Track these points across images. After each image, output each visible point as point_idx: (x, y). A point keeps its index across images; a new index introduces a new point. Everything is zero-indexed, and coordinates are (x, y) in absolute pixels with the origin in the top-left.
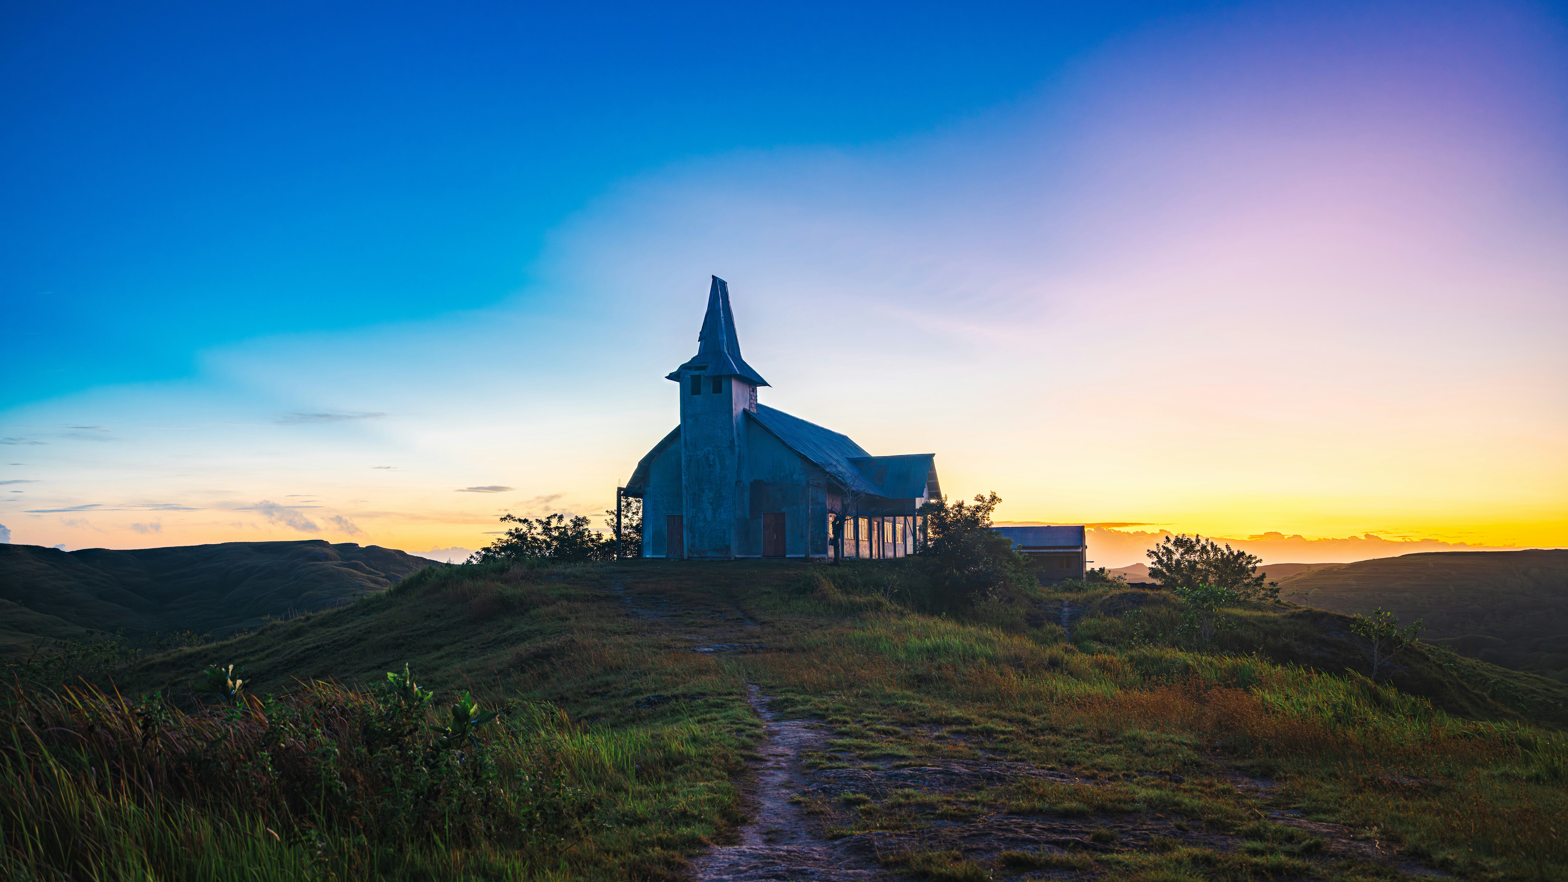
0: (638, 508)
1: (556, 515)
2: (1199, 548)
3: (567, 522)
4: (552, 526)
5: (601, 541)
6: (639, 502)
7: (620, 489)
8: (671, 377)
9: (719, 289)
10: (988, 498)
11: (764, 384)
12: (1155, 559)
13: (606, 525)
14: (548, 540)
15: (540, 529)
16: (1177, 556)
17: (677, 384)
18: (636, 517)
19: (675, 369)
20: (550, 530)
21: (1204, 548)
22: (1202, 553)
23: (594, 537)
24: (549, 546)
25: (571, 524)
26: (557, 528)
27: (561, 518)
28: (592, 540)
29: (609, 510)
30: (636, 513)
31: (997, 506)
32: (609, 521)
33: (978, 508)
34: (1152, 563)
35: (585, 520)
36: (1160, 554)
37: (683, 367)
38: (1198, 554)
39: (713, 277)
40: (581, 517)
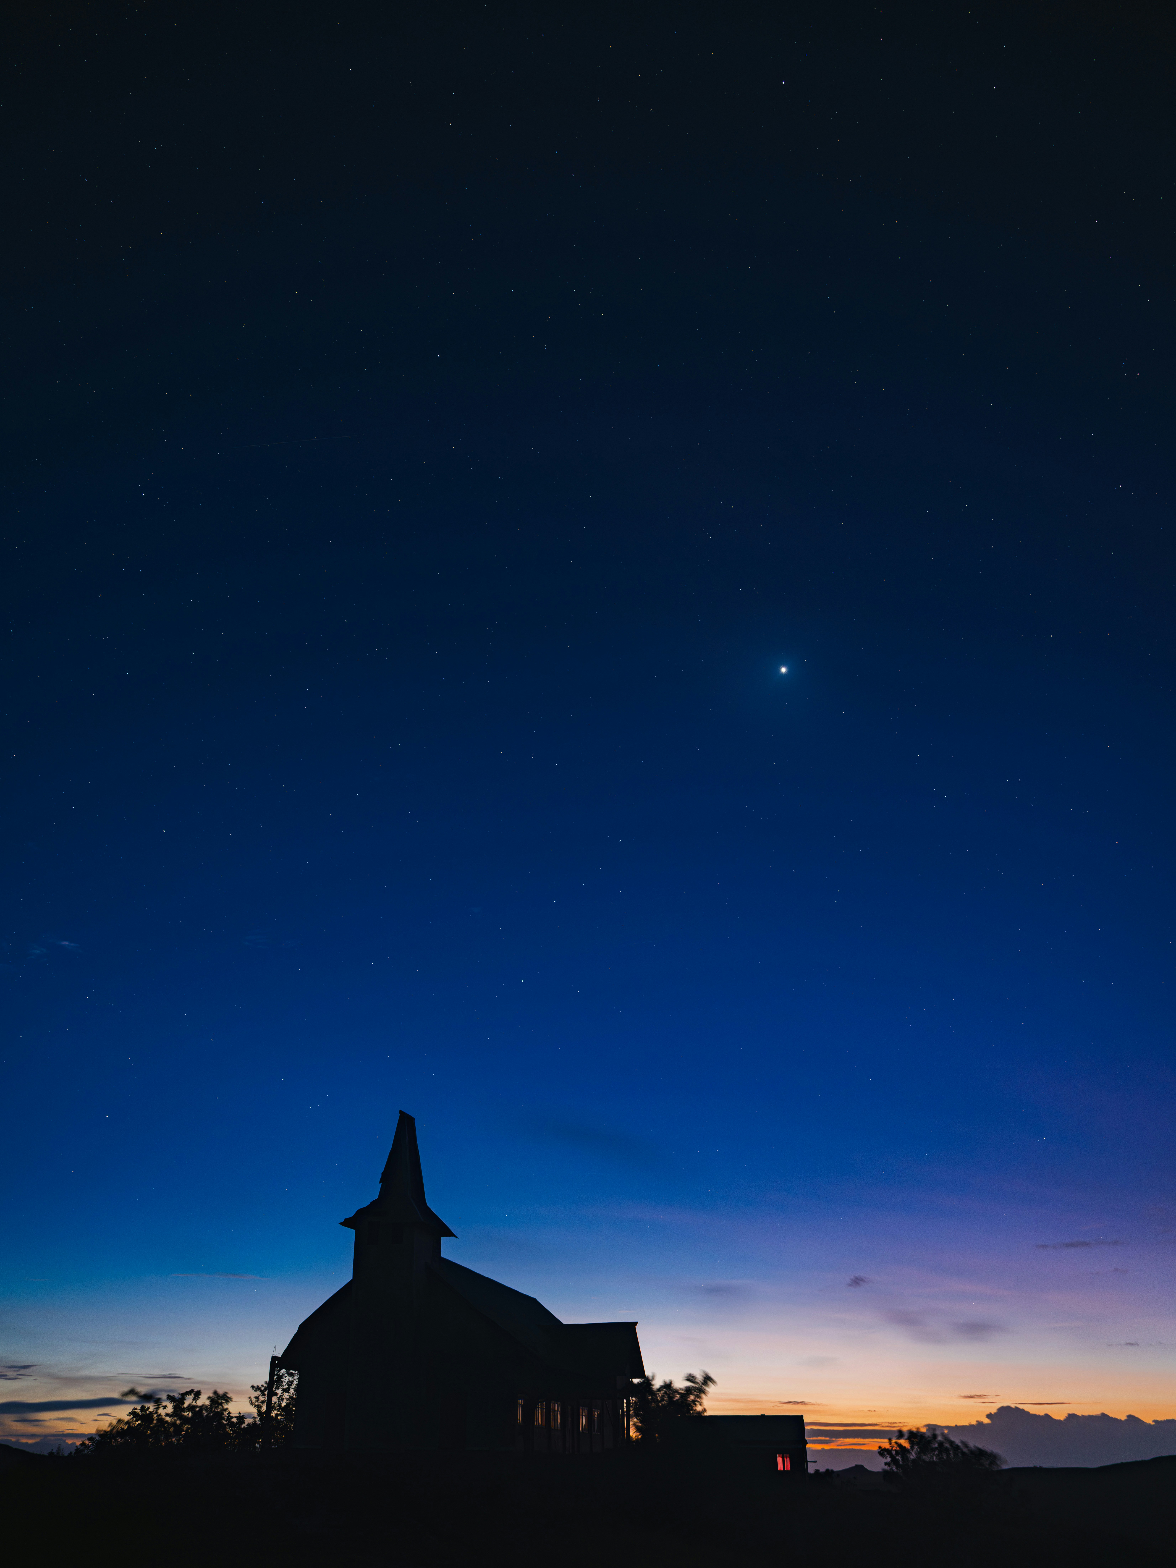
0: (290, 1383)
1: (192, 1391)
2: (936, 1445)
3: (203, 1401)
4: (186, 1405)
5: (243, 1426)
6: (292, 1375)
7: (274, 1358)
8: (347, 1223)
9: (406, 1124)
10: (699, 1378)
11: (450, 1234)
12: (889, 1459)
13: (248, 1403)
14: (178, 1422)
15: (170, 1408)
16: (913, 1456)
17: (352, 1232)
18: (286, 1395)
19: (351, 1214)
20: (184, 1410)
21: (941, 1444)
22: (940, 1453)
23: (234, 1420)
24: (178, 1428)
25: (207, 1403)
26: (191, 1408)
27: (198, 1394)
28: (232, 1424)
29: (255, 1385)
30: (287, 1390)
31: (711, 1389)
32: (254, 1400)
33: (689, 1390)
34: (886, 1464)
35: (226, 1398)
36: (894, 1453)
37: (361, 1212)
38: (936, 1453)
39: (401, 1112)
40: (221, 1392)
